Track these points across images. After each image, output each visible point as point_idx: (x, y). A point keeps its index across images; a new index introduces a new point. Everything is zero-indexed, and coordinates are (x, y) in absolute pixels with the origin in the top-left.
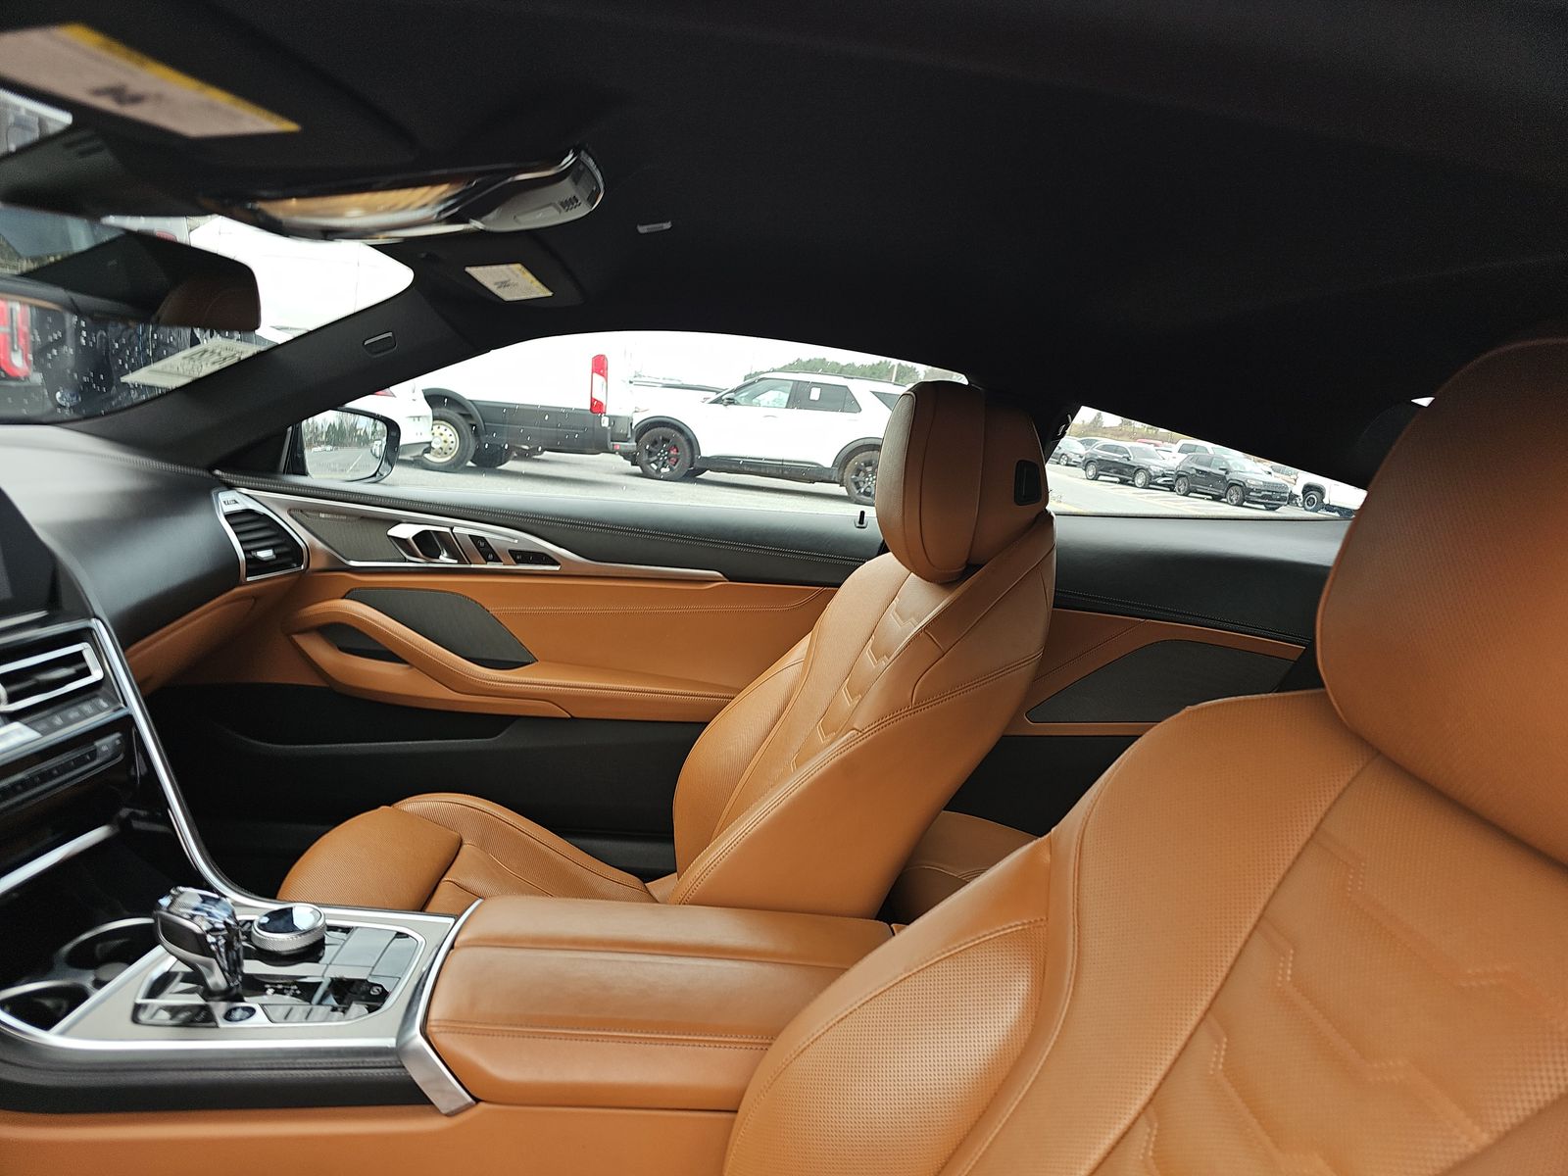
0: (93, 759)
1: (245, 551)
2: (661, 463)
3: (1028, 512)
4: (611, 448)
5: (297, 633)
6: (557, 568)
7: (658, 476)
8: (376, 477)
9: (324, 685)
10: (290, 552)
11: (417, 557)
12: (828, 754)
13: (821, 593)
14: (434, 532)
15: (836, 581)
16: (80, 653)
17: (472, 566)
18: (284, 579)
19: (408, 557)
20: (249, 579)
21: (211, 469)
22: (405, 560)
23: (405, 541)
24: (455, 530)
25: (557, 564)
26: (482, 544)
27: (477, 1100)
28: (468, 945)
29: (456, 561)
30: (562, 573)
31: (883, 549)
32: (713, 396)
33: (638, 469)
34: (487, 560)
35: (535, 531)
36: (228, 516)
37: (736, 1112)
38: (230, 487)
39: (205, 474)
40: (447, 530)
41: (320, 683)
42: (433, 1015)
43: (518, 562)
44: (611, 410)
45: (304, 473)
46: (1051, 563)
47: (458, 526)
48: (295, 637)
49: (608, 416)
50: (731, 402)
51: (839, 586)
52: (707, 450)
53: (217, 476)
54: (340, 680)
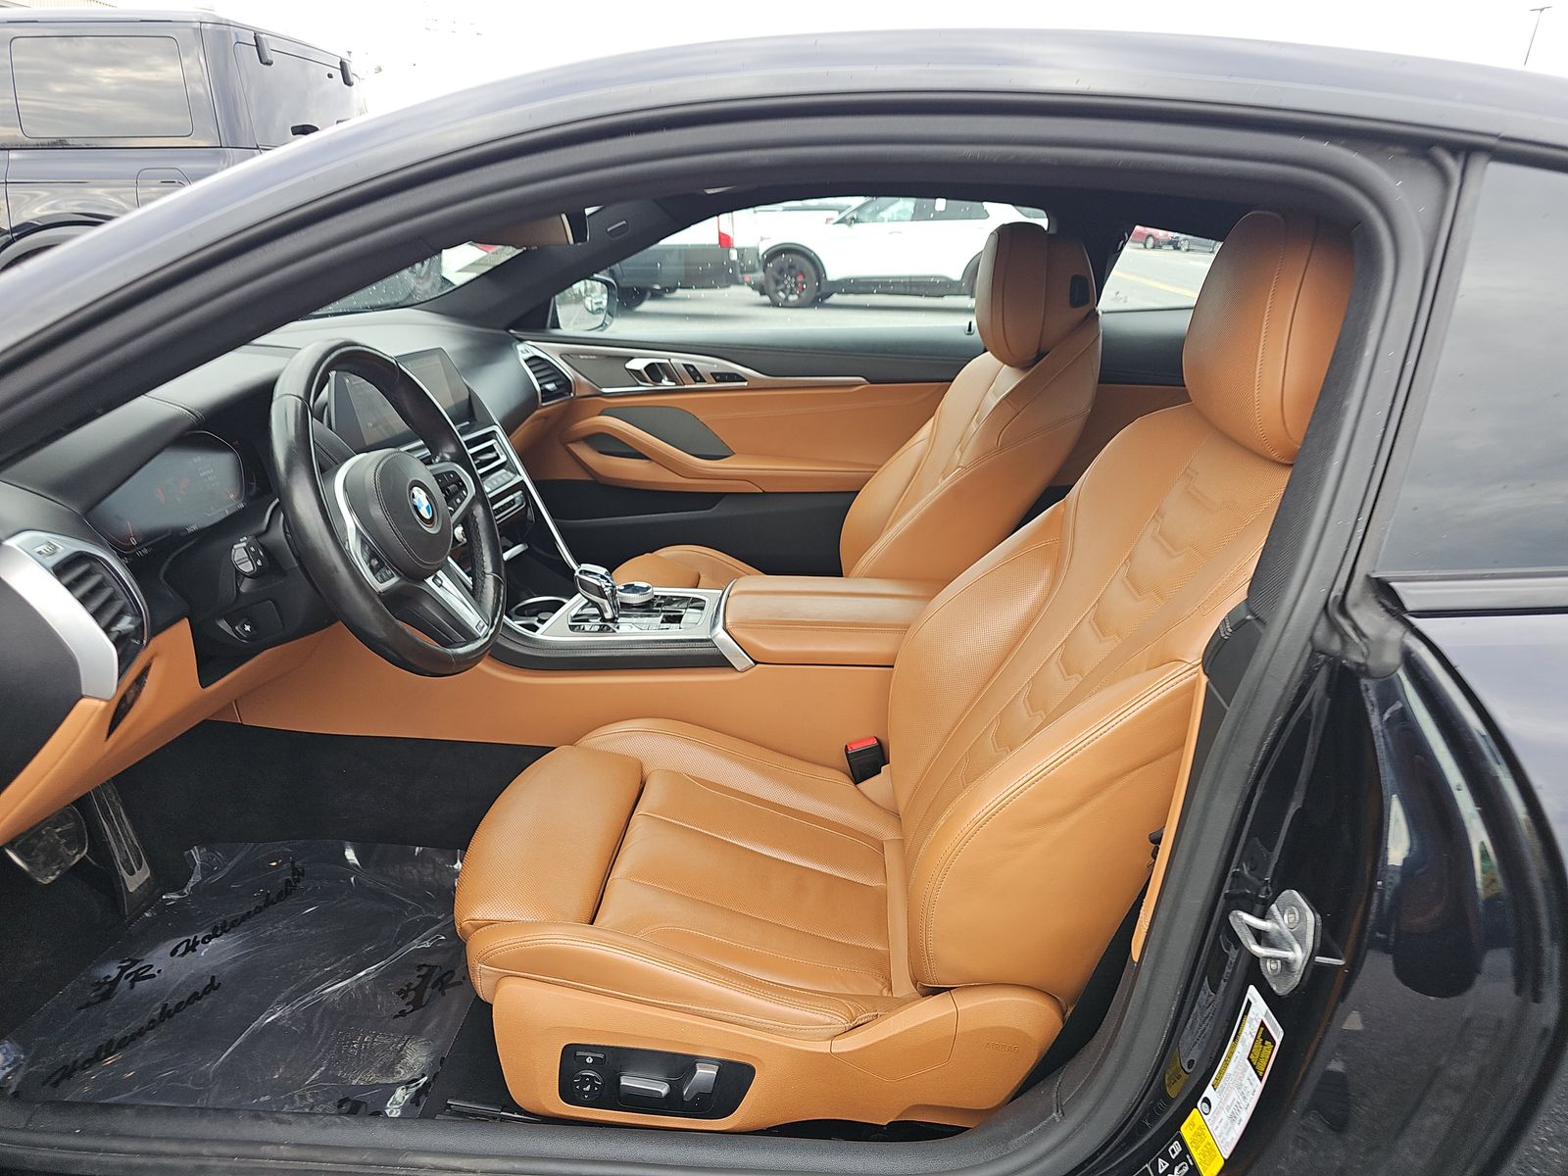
0: (514, 504)
1: (540, 385)
2: (788, 292)
3: (1081, 312)
4: (740, 280)
5: (572, 442)
6: (746, 384)
7: (787, 304)
8: (603, 326)
9: (590, 479)
10: (565, 385)
11: (647, 382)
12: (943, 485)
13: (941, 387)
14: (659, 364)
15: (948, 377)
16: (492, 446)
17: (686, 387)
18: (561, 404)
19: (640, 383)
20: (544, 404)
21: (507, 330)
22: (639, 385)
23: (638, 371)
24: (672, 361)
25: (745, 381)
26: (692, 370)
27: (756, 663)
28: (736, 594)
29: (674, 384)
30: (751, 387)
31: (985, 351)
32: (836, 216)
33: (766, 299)
34: (696, 381)
35: (728, 357)
36: (526, 361)
37: (893, 667)
38: (521, 341)
39: (505, 332)
40: (667, 361)
41: (585, 477)
42: (728, 621)
43: (718, 381)
44: (738, 243)
45: (558, 327)
46: (1097, 347)
47: (674, 357)
48: (570, 445)
49: (737, 250)
50: (856, 221)
51: (952, 381)
52: (833, 274)
53: (512, 334)
54: (602, 473)
